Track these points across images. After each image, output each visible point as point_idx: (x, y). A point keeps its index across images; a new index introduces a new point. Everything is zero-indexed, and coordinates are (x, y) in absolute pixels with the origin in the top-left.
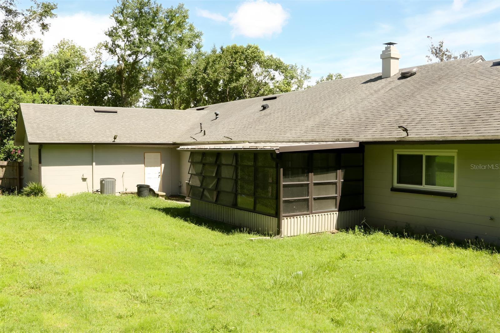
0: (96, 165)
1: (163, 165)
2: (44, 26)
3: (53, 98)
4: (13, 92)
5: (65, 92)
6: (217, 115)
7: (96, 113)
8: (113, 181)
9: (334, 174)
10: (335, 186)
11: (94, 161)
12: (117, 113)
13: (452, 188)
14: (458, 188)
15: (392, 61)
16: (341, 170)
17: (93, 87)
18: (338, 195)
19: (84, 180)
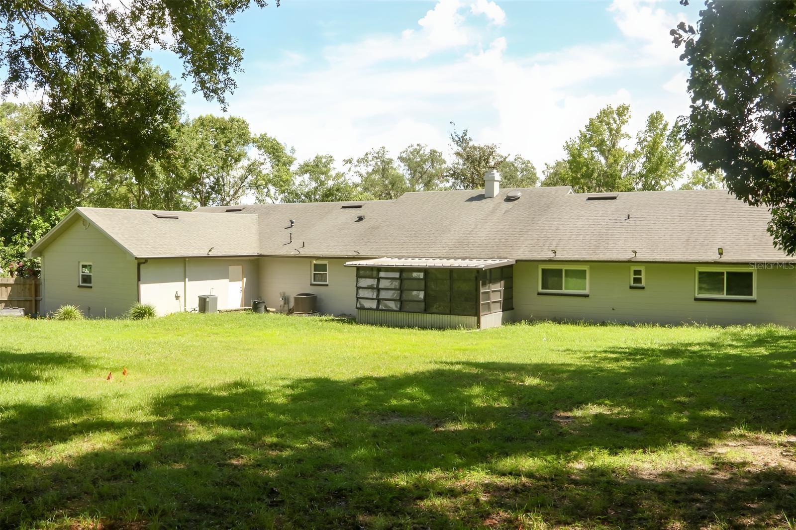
0: (188, 281)
1: (245, 279)
6: (292, 222)
7: (160, 219)
9: (500, 284)
10: (500, 292)
11: (187, 276)
12: (178, 218)
13: (584, 291)
14: (590, 290)
16: (502, 281)
18: (501, 300)
19: (177, 298)
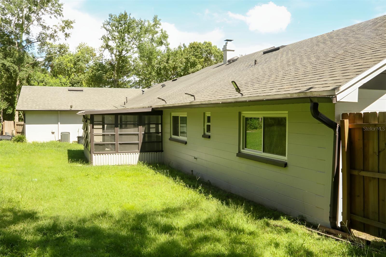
0: (60, 124)
2: (67, 35)
3: (68, 81)
4: (44, 78)
5: (76, 78)
7: (69, 91)
8: (67, 134)
9: (137, 129)
10: (138, 136)
11: (59, 122)
12: (83, 91)
15: (228, 52)
16: (142, 126)
17: (93, 74)
18: (140, 142)
19: (53, 133)
